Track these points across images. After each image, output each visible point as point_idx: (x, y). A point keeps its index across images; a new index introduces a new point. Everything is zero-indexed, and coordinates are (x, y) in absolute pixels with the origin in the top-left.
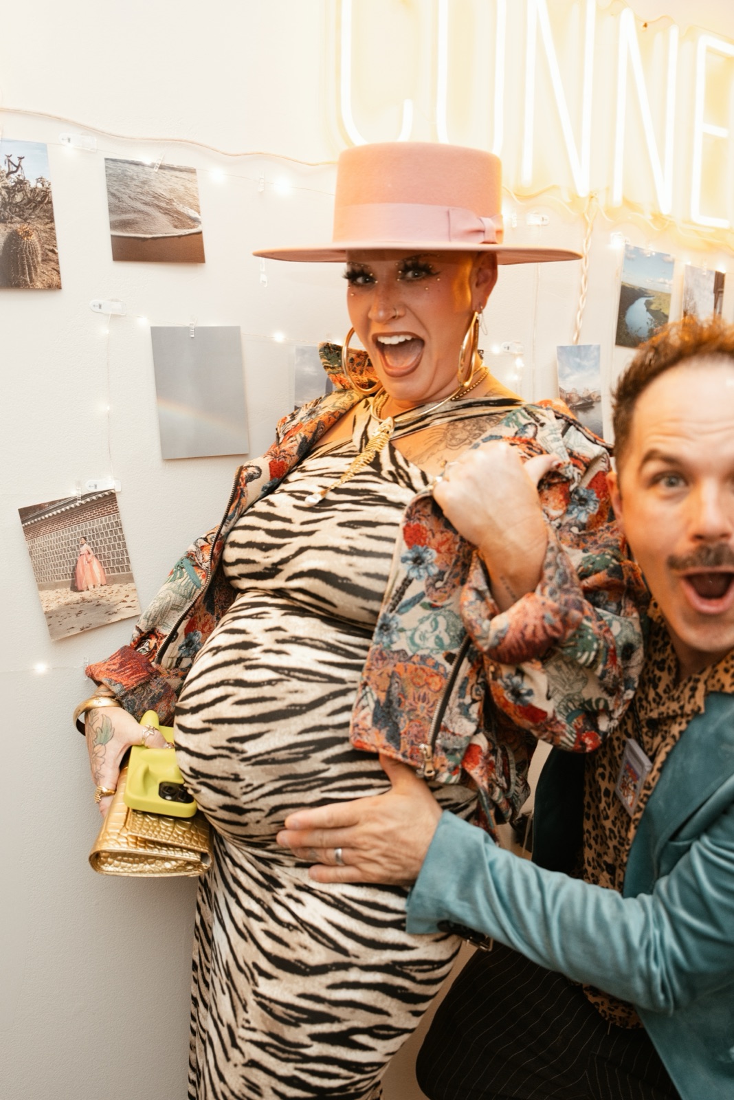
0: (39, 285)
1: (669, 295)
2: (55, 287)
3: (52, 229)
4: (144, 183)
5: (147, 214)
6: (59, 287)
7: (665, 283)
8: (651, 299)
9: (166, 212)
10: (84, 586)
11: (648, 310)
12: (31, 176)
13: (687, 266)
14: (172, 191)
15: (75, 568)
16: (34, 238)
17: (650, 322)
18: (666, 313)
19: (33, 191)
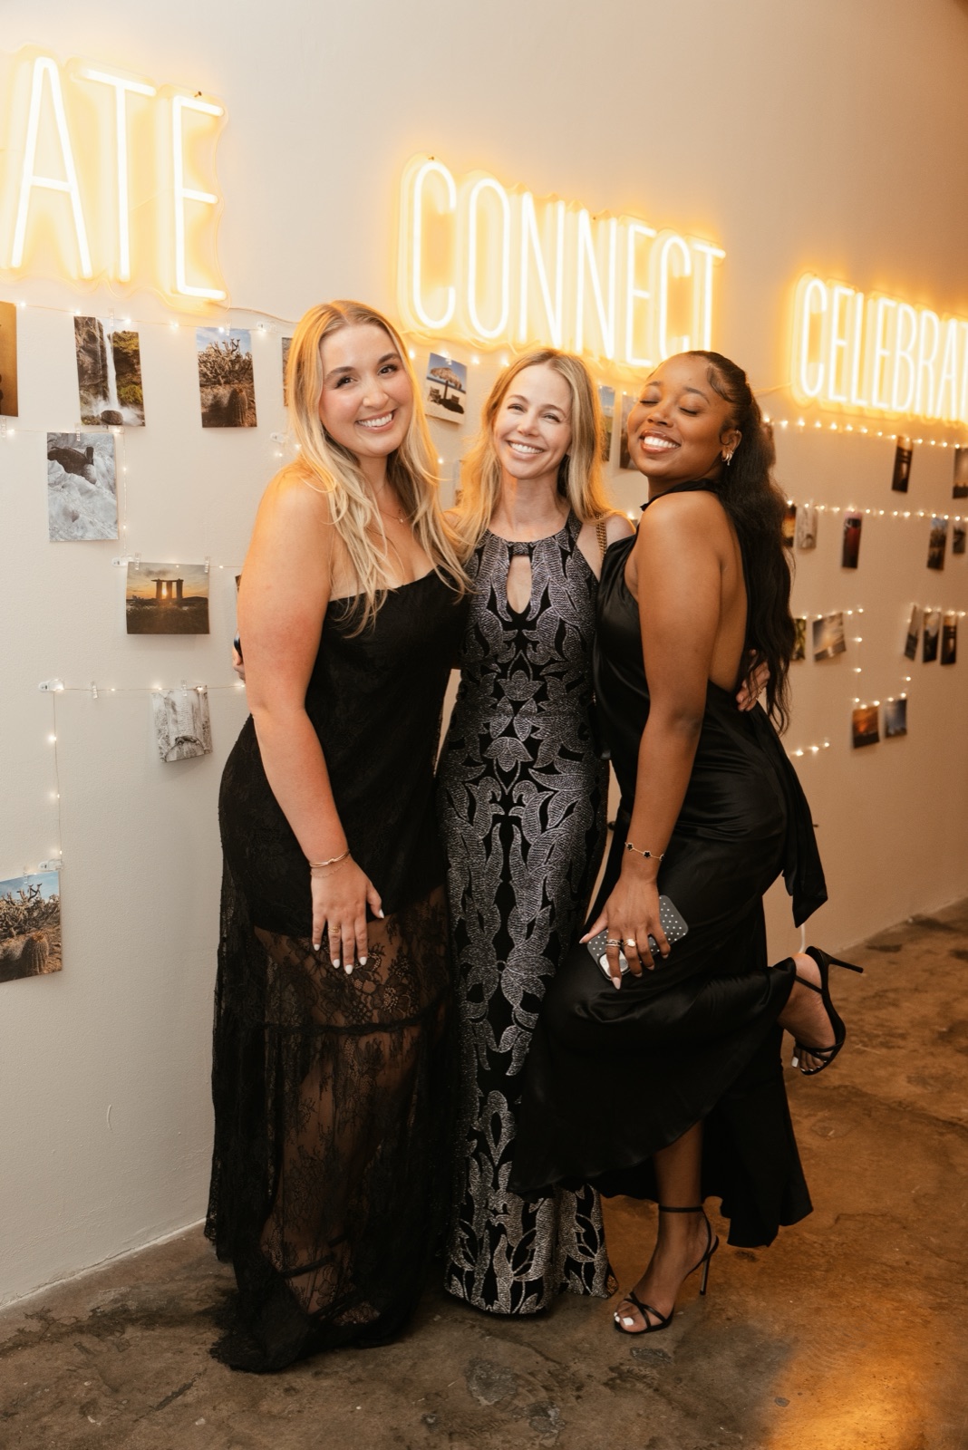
0: (245, 424)
1: (611, 418)
2: (254, 425)
3: (253, 386)
6: (255, 425)
7: (609, 409)
12: (242, 351)
13: (624, 396)
16: (244, 393)
18: (610, 431)
19: (244, 362)
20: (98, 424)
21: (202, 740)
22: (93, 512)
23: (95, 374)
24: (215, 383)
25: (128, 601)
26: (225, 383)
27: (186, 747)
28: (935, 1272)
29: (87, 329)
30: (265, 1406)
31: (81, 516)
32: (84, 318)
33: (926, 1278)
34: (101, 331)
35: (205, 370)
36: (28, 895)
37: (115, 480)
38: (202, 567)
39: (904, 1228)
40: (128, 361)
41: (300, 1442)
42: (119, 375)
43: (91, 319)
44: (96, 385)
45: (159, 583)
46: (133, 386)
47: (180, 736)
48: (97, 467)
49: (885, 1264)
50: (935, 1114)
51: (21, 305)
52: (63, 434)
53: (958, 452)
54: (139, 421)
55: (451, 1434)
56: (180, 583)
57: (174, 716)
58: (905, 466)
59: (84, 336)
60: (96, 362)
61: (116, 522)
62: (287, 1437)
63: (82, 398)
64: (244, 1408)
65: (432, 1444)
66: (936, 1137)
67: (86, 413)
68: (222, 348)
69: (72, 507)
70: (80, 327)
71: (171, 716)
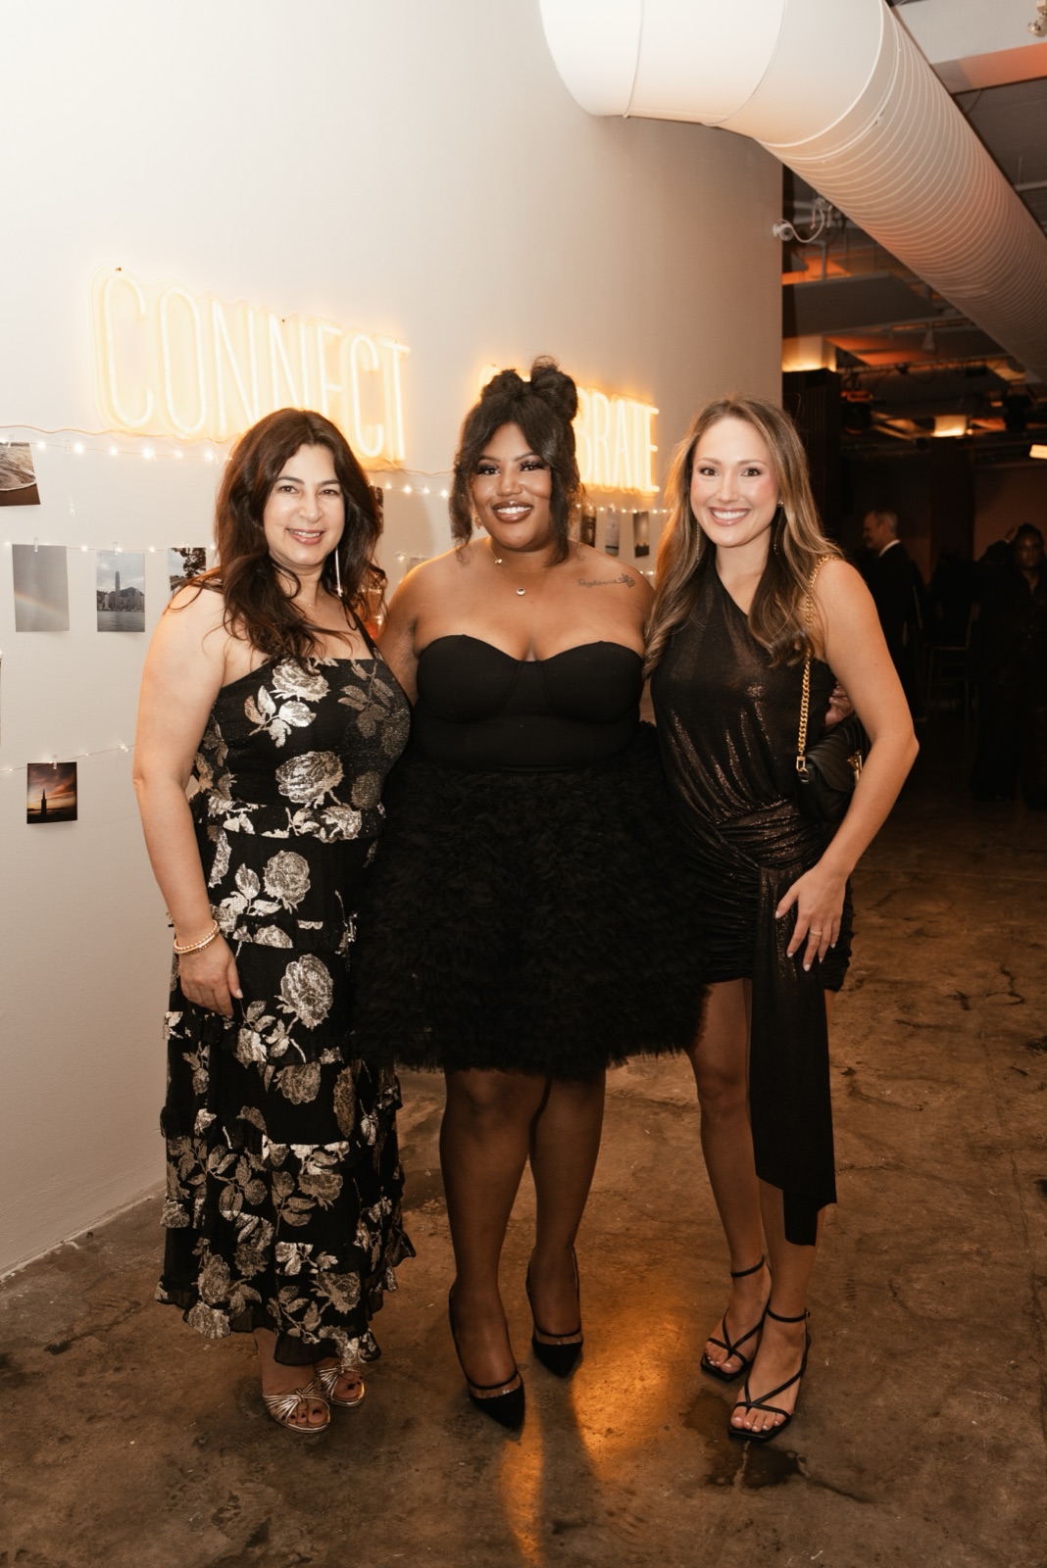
5: (7, 476)
9: (17, 473)
14: (18, 459)
28: (650, 1234)
30: (39, 1458)
33: (643, 1240)
39: (625, 1199)
41: (75, 1485)
49: (609, 1233)
50: (650, 1097)
53: (636, 516)
55: (221, 1451)
58: (590, 532)
62: (63, 1482)
64: (19, 1464)
65: (204, 1463)
66: (651, 1117)
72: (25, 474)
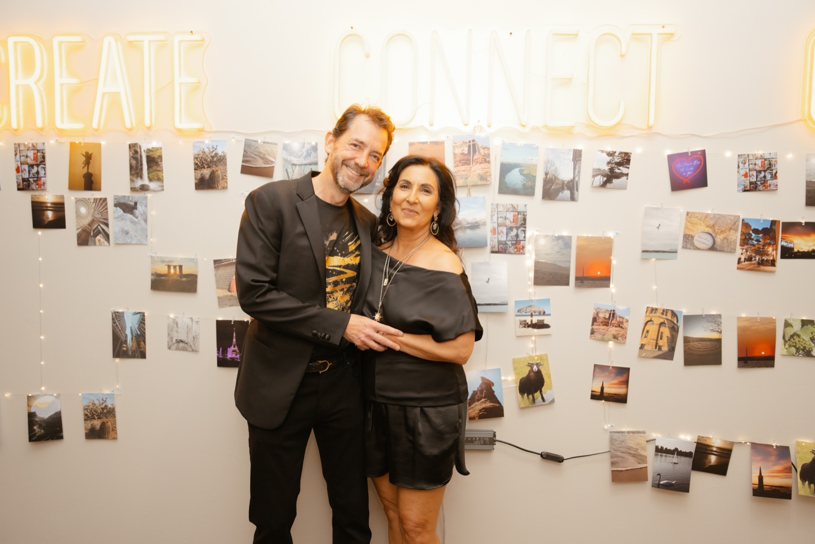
0: (220, 187)
1: (536, 166)
2: (225, 188)
3: (226, 168)
4: (257, 148)
5: (255, 158)
6: (227, 188)
7: (532, 159)
8: (523, 168)
9: (262, 158)
10: (233, 291)
11: (521, 174)
12: (220, 151)
14: (266, 151)
15: (230, 284)
16: (219, 172)
17: (523, 180)
18: (534, 174)
19: (220, 156)
20: (138, 191)
21: (192, 344)
22: (136, 231)
23: (137, 168)
24: (202, 168)
25: (152, 274)
26: (208, 167)
27: (181, 345)
29: (134, 149)
31: (130, 233)
32: (133, 144)
34: (140, 149)
35: (197, 162)
36: (101, 402)
37: (147, 217)
38: (192, 260)
40: (154, 161)
42: (149, 167)
43: (136, 144)
44: (137, 173)
45: (169, 267)
46: (157, 172)
47: (179, 339)
48: (139, 211)
51: (103, 143)
52: (122, 196)
54: (160, 188)
56: (181, 267)
57: (176, 329)
59: (133, 151)
60: (137, 162)
61: (147, 236)
63: (131, 179)
67: (133, 186)
68: (207, 150)
69: (126, 228)
70: (131, 148)
71: (175, 328)
72: (267, 159)
